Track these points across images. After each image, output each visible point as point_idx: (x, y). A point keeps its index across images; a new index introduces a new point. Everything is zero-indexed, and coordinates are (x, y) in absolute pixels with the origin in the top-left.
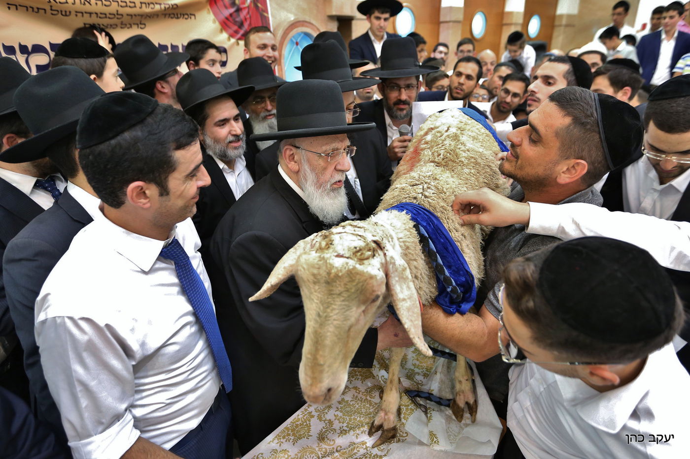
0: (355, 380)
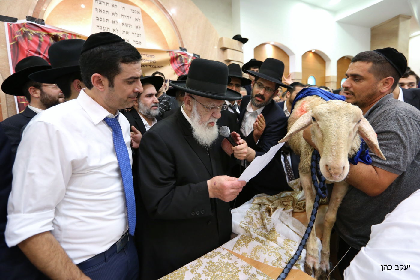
0: (241, 246)
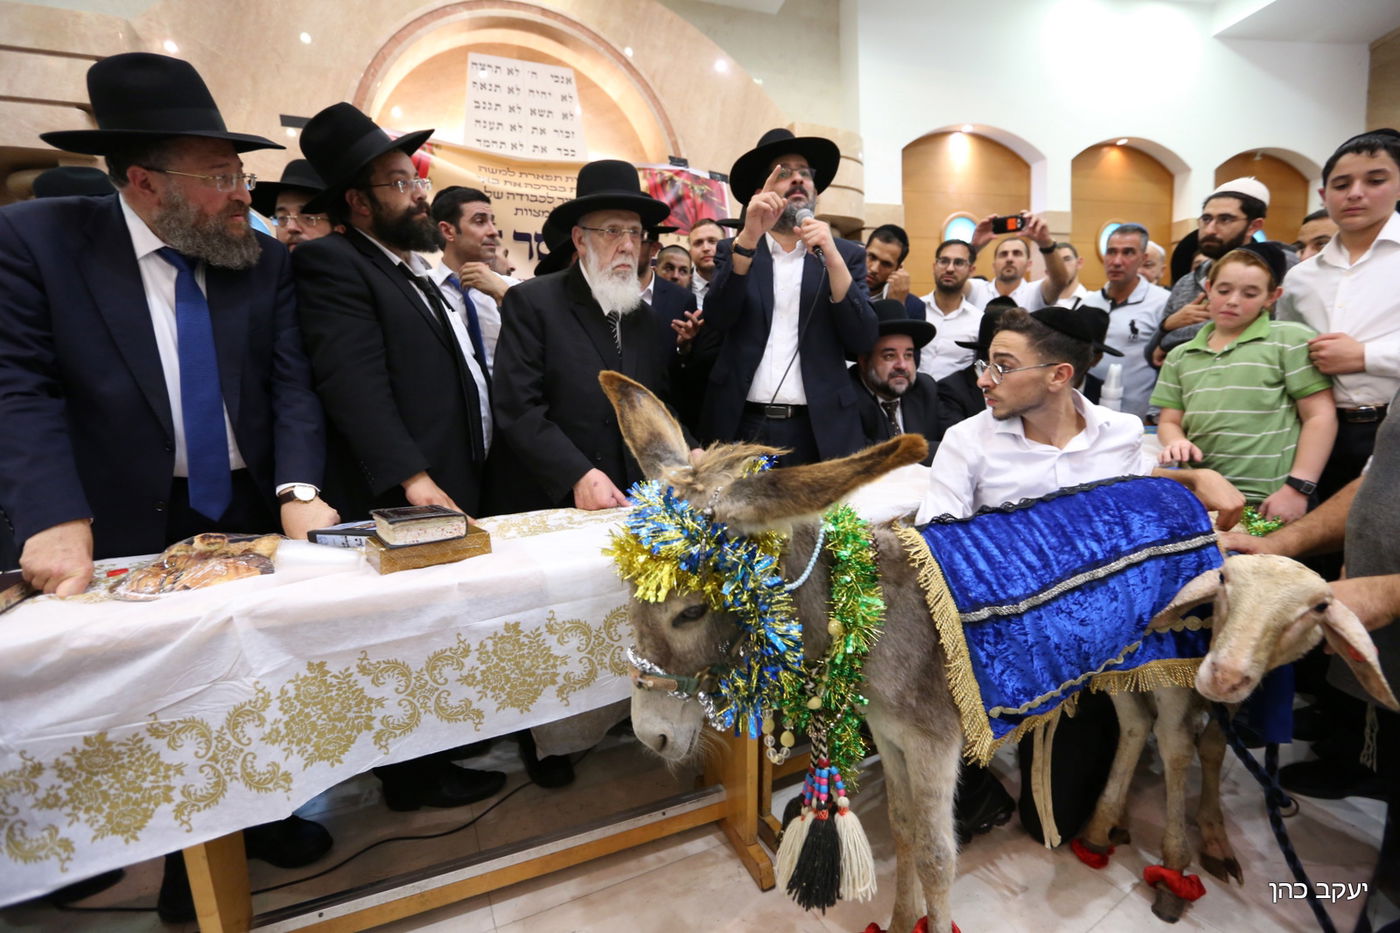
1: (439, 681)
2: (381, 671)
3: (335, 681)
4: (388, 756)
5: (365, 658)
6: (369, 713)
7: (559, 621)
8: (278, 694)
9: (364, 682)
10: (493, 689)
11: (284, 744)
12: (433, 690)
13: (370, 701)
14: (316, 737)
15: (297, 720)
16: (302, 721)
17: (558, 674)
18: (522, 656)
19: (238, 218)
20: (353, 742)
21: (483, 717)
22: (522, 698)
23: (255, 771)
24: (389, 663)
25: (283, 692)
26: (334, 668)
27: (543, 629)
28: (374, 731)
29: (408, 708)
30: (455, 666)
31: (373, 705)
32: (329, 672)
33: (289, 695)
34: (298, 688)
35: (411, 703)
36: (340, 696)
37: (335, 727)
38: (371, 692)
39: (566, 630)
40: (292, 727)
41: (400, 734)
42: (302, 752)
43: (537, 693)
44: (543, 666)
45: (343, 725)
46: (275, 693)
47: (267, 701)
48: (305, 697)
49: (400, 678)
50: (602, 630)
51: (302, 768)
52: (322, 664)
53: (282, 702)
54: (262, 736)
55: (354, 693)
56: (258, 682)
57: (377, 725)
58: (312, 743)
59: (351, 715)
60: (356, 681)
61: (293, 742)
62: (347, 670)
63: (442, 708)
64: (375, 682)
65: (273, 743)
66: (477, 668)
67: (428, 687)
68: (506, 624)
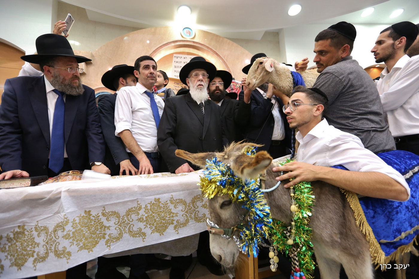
1: (130, 220)
2: (110, 215)
3: (93, 218)
4: (110, 250)
5: (104, 210)
6: (104, 232)
7: (175, 199)
8: (72, 221)
9: (103, 219)
10: (150, 225)
11: (71, 240)
12: (128, 224)
13: (105, 227)
14: (84, 240)
15: (78, 232)
16: (80, 232)
17: (174, 220)
18: (161, 212)
19: (76, 80)
20: (98, 243)
21: (146, 236)
22: (161, 229)
23: (58, 250)
24: (112, 212)
25: (74, 220)
26: (94, 213)
27: (169, 202)
28: (106, 239)
29: (119, 231)
30: (136, 214)
31: (106, 229)
32: (92, 215)
33: (76, 222)
34: (80, 220)
35: (120, 229)
36: (95, 224)
37: (92, 236)
38: (106, 224)
39: (177, 203)
40: (75, 234)
41: (115, 241)
42: (78, 245)
43: (166, 227)
44: (168, 216)
45: (95, 236)
46: (71, 220)
47: (67, 222)
48: (82, 224)
49: (116, 218)
50: (191, 204)
51: (77, 251)
52: (90, 211)
53: (73, 224)
54: (63, 236)
55: (100, 223)
56: (65, 215)
57: (107, 237)
58: (82, 242)
59: (98, 232)
60: (101, 219)
61: (74, 240)
62: (98, 214)
63: (131, 231)
64: (107, 220)
65: (66, 239)
66: (144, 215)
67: (126, 222)
68: (155, 199)
